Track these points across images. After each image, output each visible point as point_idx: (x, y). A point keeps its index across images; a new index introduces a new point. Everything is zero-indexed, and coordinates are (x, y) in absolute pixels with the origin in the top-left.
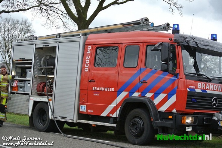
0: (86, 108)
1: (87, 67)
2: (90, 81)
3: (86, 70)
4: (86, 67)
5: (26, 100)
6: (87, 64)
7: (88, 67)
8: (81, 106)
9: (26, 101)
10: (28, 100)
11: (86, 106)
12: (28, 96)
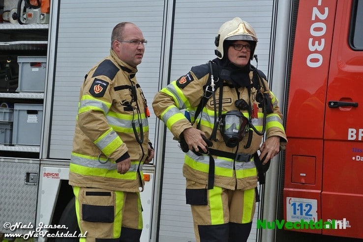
0: (315, 208)
1: (316, 52)
2: (336, 106)
3: (315, 60)
4: (312, 48)
5: (24, 177)
6: (318, 39)
7: (320, 48)
8: (290, 202)
9: (23, 182)
10: (32, 179)
11: (314, 203)
12: (31, 161)
